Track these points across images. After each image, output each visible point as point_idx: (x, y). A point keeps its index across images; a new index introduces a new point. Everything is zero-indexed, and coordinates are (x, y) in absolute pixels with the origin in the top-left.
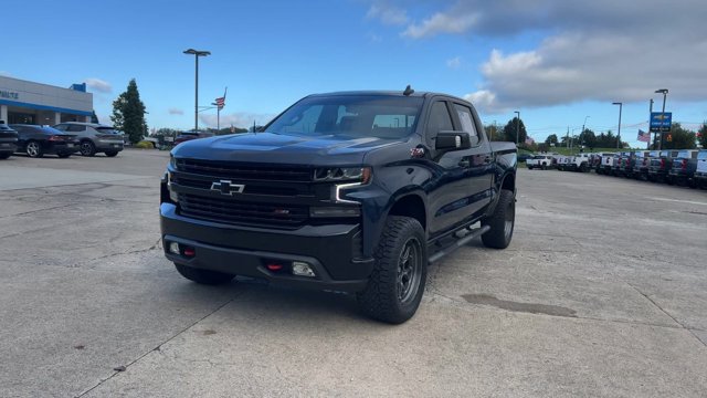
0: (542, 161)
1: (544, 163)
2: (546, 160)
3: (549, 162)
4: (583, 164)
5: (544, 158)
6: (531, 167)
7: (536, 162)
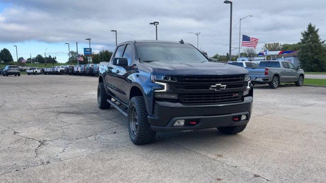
0: (35, 70)
1: (36, 71)
2: (36, 70)
3: (39, 71)
4: (61, 71)
5: (35, 69)
6: (29, 74)
7: (32, 71)
